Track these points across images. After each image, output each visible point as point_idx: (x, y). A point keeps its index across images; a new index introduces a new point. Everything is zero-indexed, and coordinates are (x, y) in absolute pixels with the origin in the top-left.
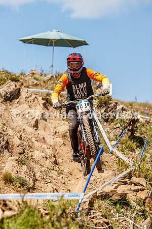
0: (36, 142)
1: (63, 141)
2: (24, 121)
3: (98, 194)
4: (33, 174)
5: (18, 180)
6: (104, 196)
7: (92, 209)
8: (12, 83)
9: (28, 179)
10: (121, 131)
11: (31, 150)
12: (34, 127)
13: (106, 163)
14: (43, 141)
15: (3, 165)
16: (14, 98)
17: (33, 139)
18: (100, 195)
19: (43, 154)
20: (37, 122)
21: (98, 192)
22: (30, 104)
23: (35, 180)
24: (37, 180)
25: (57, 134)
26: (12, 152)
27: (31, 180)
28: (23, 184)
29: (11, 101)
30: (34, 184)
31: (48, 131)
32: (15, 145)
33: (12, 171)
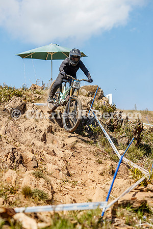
0: (47, 155)
1: (72, 152)
2: (32, 136)
3: (119, 203)
5: (37, 193)
6: (126, 204)
8: (17, 98)
9: (46, 192)
10: (127, 139)
11: (44, 163)
12: (42, 141)
14: (53, 154)
15: (21, 179)
18: (121, 203)
23: (53, 193)
24: (55, 192)
25: (65, 147)
28: (42, 196)
31: (56, 144)
33: (31, 184)
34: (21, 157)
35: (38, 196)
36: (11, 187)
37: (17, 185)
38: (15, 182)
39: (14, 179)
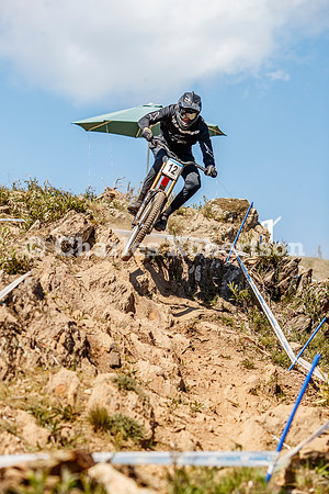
0: (139, 342)
1: (189, 340)
2: (106, 298)
3: (302, 456)
4: (149, 412)
5: (121, 424)
6: (315, 461)
7: (294, 488)
8: (78, 216)
9: (141, 423)
10: (308, 320)
11: (132, 359)
12: (127, 311)
13: (285, 390)
14: (150, 340)
15: (86, 391)
17: (134, 337)
18: (306, 457)
19: (158, 369)
20: (132, 299)
21: (302, 452)
22: (116, 261)
23: (155, 425)
24: (157, 424)
25: (175, 327)
26: (96, 364)
27: (147, 422)
28: (132, 431)
30: (154, 432)
31: (156, 320)
32: (102, 350)
33: (108, 403)
34: (87, 343)
35: (122, 429)
36: (64, 406)
37: (78, 403)
38: (75, 395)
39: (72, 388)
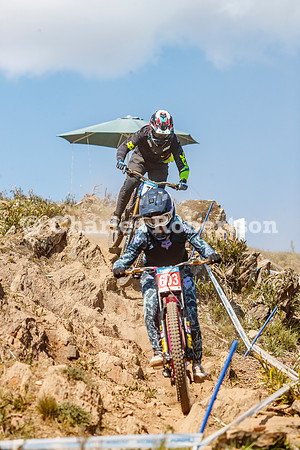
16: (54, 250)
29: (49, 256)
